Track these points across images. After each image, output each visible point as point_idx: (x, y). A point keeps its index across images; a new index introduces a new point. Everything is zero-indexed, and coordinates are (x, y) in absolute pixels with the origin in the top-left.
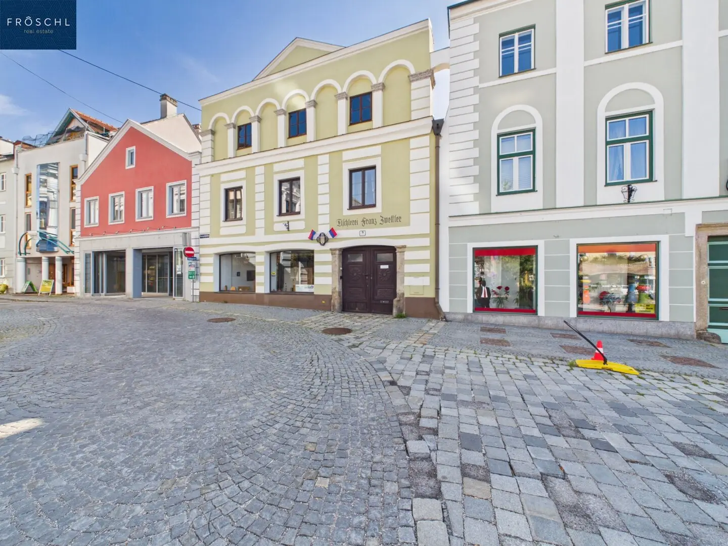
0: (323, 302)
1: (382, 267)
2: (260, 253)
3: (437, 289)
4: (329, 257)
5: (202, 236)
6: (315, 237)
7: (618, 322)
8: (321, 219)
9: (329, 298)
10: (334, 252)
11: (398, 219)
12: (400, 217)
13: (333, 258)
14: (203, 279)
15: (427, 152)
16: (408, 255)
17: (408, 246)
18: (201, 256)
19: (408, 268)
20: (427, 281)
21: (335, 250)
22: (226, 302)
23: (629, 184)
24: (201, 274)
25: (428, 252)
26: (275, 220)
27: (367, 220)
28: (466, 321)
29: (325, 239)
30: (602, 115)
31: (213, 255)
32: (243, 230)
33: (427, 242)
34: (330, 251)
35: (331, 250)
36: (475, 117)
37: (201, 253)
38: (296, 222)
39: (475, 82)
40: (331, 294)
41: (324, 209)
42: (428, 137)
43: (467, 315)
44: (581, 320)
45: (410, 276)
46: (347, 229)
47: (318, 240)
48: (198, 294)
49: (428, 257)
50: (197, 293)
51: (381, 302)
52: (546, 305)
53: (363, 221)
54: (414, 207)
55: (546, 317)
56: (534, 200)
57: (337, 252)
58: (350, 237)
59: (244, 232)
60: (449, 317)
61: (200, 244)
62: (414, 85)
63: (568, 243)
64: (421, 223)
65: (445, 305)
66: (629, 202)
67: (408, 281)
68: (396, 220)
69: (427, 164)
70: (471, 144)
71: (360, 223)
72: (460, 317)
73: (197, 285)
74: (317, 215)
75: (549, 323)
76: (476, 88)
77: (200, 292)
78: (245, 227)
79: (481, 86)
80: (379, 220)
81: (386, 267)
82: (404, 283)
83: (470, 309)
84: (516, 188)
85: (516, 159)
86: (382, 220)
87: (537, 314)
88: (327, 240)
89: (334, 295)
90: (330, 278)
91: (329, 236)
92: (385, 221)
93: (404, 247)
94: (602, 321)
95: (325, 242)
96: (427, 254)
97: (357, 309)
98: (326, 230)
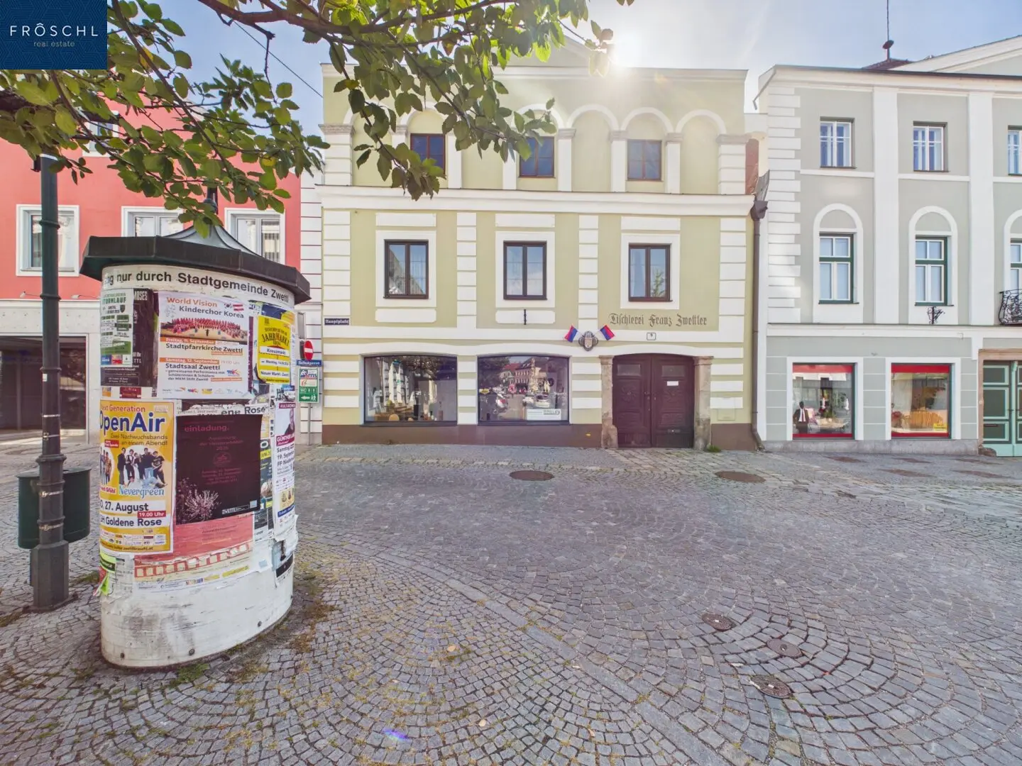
0: (589, 435)
1: (670, 383)
2: (467, 358)
3: (754, 413)
4: (597, 368)
5: (330, 322)
6: (577, 338)
7: (924, 442)
8: (583, 311)
9: (596, 428)
10: (605, 361)
11: (702, 321)
12: (705, 319)
13: (604, 369)
14: (331, 401)
15: (744, 240)
16: (715, 369)
17: (715, 357)
18: (326, 357)
19: (715, 386)
20: (740, 403)
21: (608, 358)
22: (391, 442)
23: (934, 305)
24: (325, 392)
25: (741, 366)
26: (497, 305)
27: (657, 318)
28: (786, 450)
29: (593, 341)
30: (913, 233)
31: (360, 358)
32: (431, 316)
33: (740, 353)
34: (600, 360)
35: (601, 358)
36: (796, 207)
37: (325, 353)
38: (541, 313)
39: (796, 164)
40: (600, 422)
41: (588, 296)
42: (744, 220)
43: (787, 443)
44: (895, 442)
45: (718, 396)
46: (627, 329)
47: (582, 343)
48: (320, 430)
49: (741, 373)
50: (318, 428)
51: (669, 431)
52: (866, 428)
53: (652, 320)
54: (724, 307)
55: (865, 442)
56: (854, 313)
57: (611, 362)
58: (632, 341)
59: (433, 319)
60: (768, 447)
61: (324, 336)
62: (724, 148)
63: (884, 360)
64: (733, 328)
65: (762, 432)
66: (932, 323)
67: (716, 403)
68: (698, 322)
69: (743, 254)
70: (792, 239)
71: (647, 322)
72: (779, 446)
73: (317, 413)
74: (576, 303)
75: (868, 447)
76: (797, 172)
77: (324, 427)
78: (434, 313)
79: (803, 172)
80: (675, 321)
81: (676, 383)
82: (709, 405)
83: (790, 437)
84: (835, 298)
85: (834, 264)
86: (679, 320)
87: (854, 439)
88: (595, 343)
89: (606, 424)
90: (600, 400)
91: (600, 337)
92: (685, 322)
93: (711, 358)
94: (911, 443)
95: (593, 346)
96: (740, 369)
97: (633, 443)
98: (594, 328)
